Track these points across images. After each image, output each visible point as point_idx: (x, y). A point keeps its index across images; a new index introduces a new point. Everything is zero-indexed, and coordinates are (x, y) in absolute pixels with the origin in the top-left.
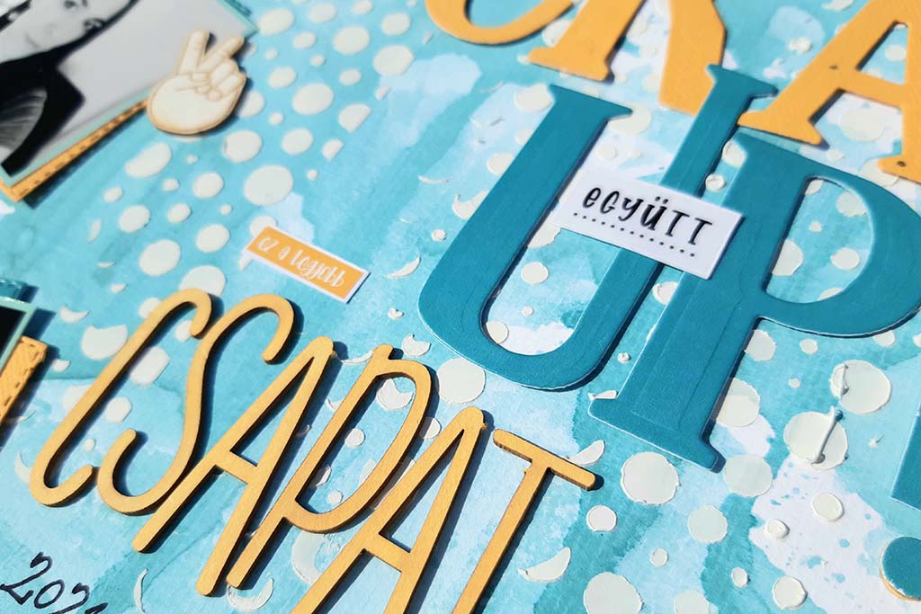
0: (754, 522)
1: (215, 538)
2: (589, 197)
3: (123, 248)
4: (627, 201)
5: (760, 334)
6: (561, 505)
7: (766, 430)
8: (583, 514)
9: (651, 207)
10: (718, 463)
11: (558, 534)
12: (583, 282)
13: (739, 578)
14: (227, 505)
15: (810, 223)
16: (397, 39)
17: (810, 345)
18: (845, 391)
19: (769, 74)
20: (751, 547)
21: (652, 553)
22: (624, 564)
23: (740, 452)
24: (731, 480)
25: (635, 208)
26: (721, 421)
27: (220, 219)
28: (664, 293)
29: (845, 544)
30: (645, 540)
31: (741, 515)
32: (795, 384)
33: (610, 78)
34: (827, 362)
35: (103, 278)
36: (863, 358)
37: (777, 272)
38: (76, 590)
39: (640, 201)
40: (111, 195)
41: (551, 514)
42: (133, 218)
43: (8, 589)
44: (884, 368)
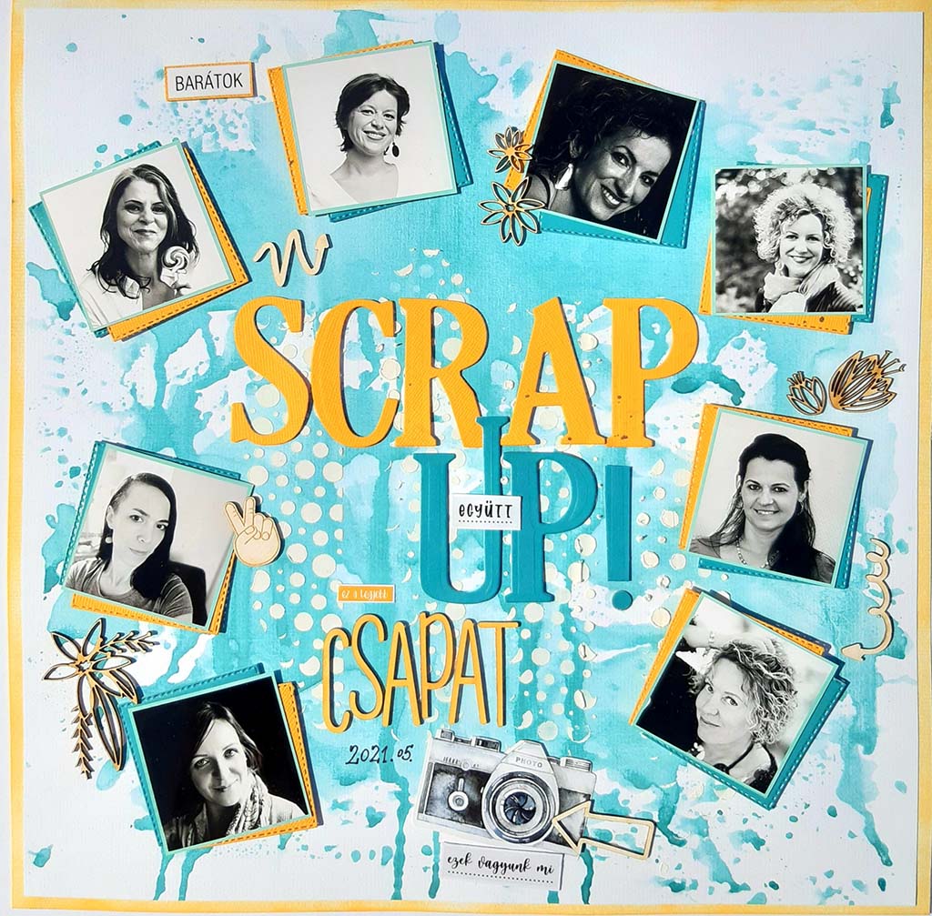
0: (571, 610)
1: (409, 707)
2: (460, 511)
3: (284, 626)
4: (476, 507)
5: (546, 540)
6: (511, 635)
7: (562, 576)
8: (520, 635)
9: (486, 507)
10: (552, 598)
11: (515, 645)
12: (477, 549)
13: (573, 629)
14: (404, 695)
15: (546, 483)
16: (327, 459)
17: (564, 536)
18: (581, 551)
19: (503, 409)
20: (573, 619)
21: (546, 635)
22: (539, 643)
23: (557, 588)
24: (559, 601)
25: (481, 509)
26: (547, 581)
27: (316, 592)
28: (508, 540)
29: (600, 603)
30: (542, 633)
31: (566, 610)
32: (565, 554)
33: (438, 442)
34: (572, 540)
35: (287, 642)
36: (583, 533)
37: (542, 511)
38: (373, 748)
39: (481, 506)
40: (257, 606)
41: (510, 640)
42: (277, 612)
43: (349, 762)
44: (591, 534)
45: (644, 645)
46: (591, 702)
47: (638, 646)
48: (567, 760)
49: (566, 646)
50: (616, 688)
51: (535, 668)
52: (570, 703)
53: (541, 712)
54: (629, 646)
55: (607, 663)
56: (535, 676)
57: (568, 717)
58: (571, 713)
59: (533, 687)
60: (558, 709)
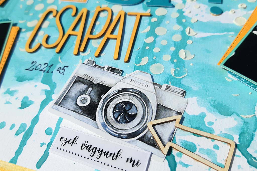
0: (183, 12)
1: (74, 47)
3: (29, 8)
6: (145, 20)
8: (150, 20)
10: (173, 6)
11: (146, 24)
13: (184, 20)
20: (184, 16)
21: (166, 22)
24: (177, 8)
29: (202, 11)
30: (164, 21)
31: (181, 12)
35: (27, 14)
38: (45, 64)
41: (144, 22)
42: (30, 2)
43: (28, 70)
45: (230, 33)
46: (190, 57)
47: (226, 33)
48: (167, 86)
49: (178, 27)
50: (208, 52)
51: (156, 36)
52: (175, 56)
53: (155, 58)
54: (219, 32)
55: (204, 39)
56: (154, 40)
57: (173, 62)
58: (175, 61)
59: (153, 45)
60: (167, 57)
